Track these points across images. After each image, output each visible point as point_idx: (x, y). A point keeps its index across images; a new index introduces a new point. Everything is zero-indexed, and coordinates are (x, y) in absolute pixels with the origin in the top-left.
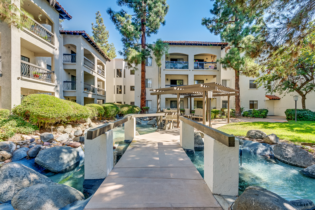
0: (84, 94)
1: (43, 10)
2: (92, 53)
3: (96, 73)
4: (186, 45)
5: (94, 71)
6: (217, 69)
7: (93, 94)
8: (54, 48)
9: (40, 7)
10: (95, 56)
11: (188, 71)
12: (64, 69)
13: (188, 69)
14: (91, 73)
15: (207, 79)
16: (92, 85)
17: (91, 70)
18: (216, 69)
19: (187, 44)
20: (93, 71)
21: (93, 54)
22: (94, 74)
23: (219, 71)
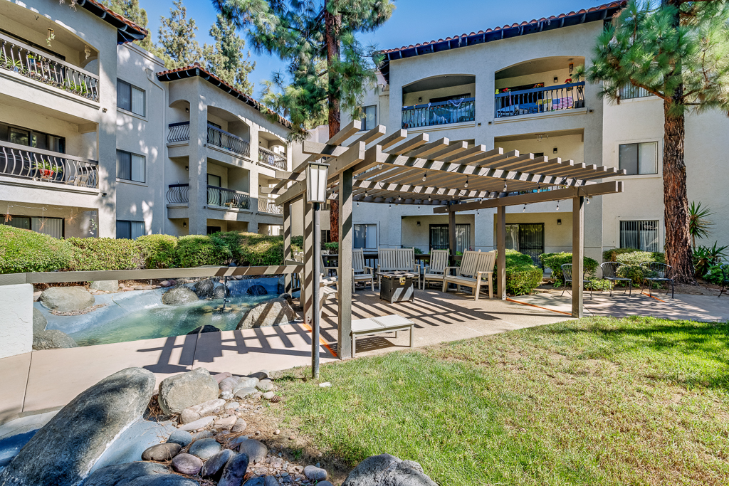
0: (206, 211)
1: (57, 22)
2: (240, 116)
3: (254, 163)
4: (463, 45)
5: (247, 158)
6: (586, 105)
7: (239, 212)
8: (98, 108)
9: (48, 16)
10: (248, 122)
11: (473, 126)
12: (172, 159)
13: (474, 120)
14: (236, 163)
15: (555, 149)
16: (238, 192)
17: (236, 157)
18: (583, 106)
19: (463, 39)
20: (242, 159)
21: (243, 119)
22: (246, 165)
23: (596, 113)
